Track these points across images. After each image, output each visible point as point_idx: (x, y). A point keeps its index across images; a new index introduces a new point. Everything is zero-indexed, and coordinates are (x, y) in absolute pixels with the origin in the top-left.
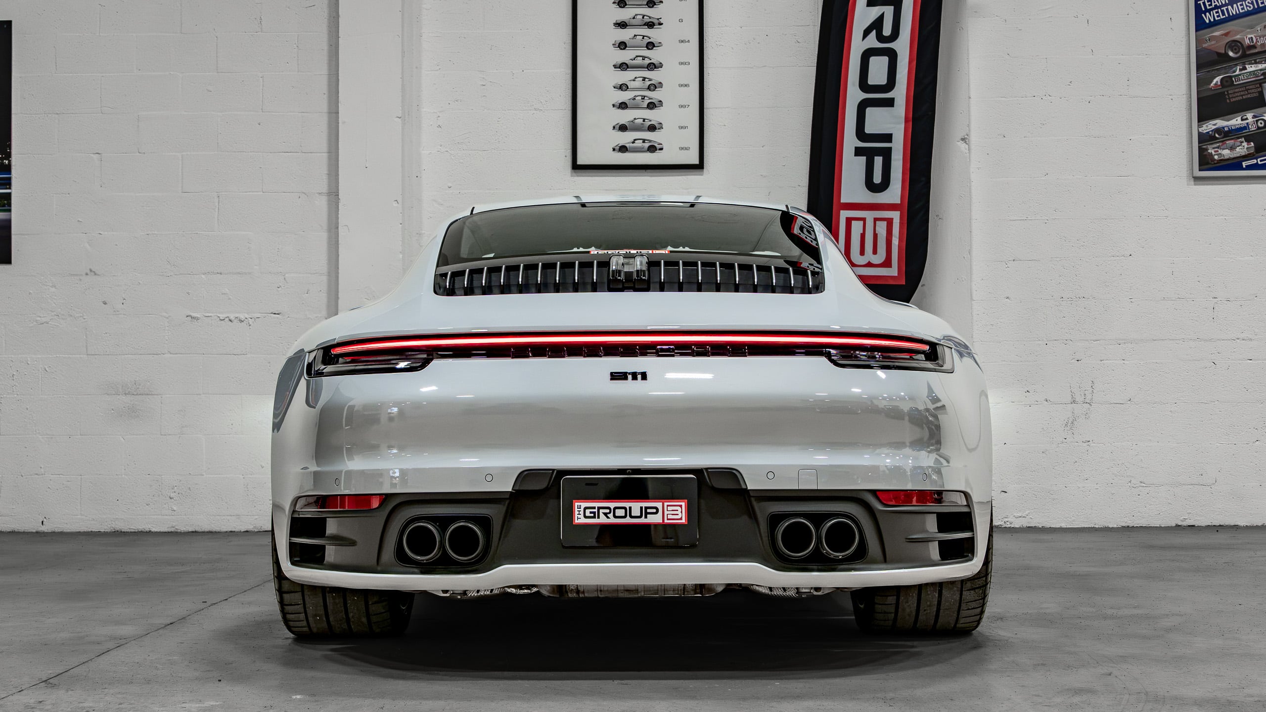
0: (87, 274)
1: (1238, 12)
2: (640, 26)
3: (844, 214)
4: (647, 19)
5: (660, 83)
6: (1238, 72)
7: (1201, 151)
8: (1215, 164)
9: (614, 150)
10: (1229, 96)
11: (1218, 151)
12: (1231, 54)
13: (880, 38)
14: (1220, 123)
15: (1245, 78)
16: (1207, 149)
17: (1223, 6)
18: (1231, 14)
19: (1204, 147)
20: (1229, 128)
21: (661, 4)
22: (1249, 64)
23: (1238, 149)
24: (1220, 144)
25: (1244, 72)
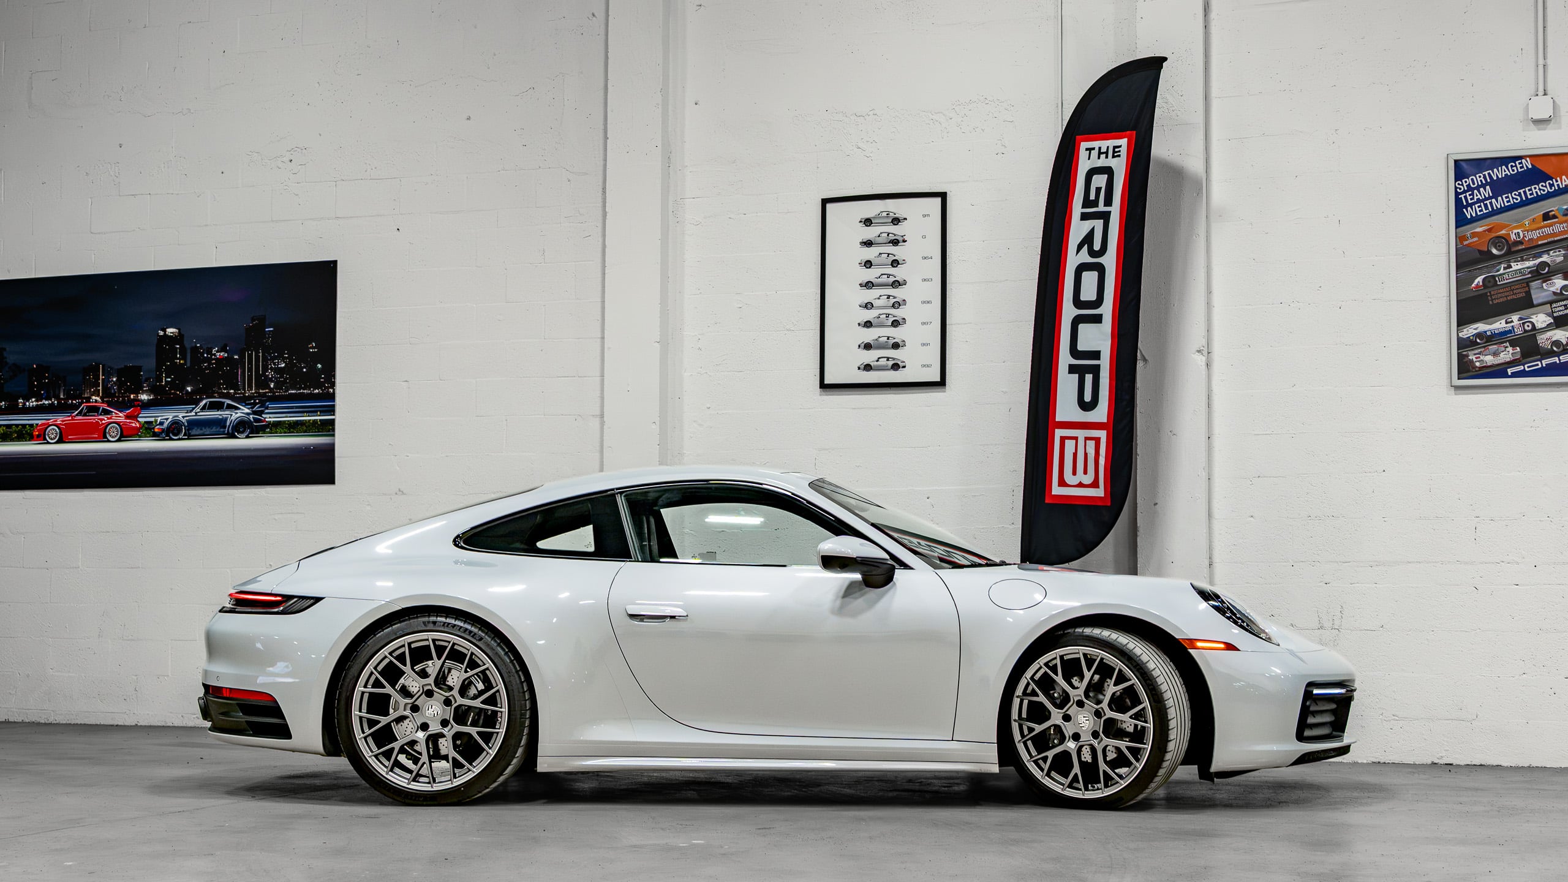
0: (396, 494)
1: (1503, 206)
2: (885, 244)
3: (1059, 433)
4: (892, 237)
5: (904, 300)
6: (1502, 271)
7: (1461, 357)
8: (1476, 371)
9: (859, 368)
10: (1491, 297)
11: (1479, 357)
12: (1494, 251)
13: (1092, 253)
14: (1481, 327)
15: (1511, 277)
16: (1467, 356)
17: (1486, 199)
18: (1495, 208)
19: (1464, 353)
20: (1492, 332)
21: (905, 221)
22: (1515, 262)
23: (1502, 355)
24: (1482, 350)
25: (1508, 270)
